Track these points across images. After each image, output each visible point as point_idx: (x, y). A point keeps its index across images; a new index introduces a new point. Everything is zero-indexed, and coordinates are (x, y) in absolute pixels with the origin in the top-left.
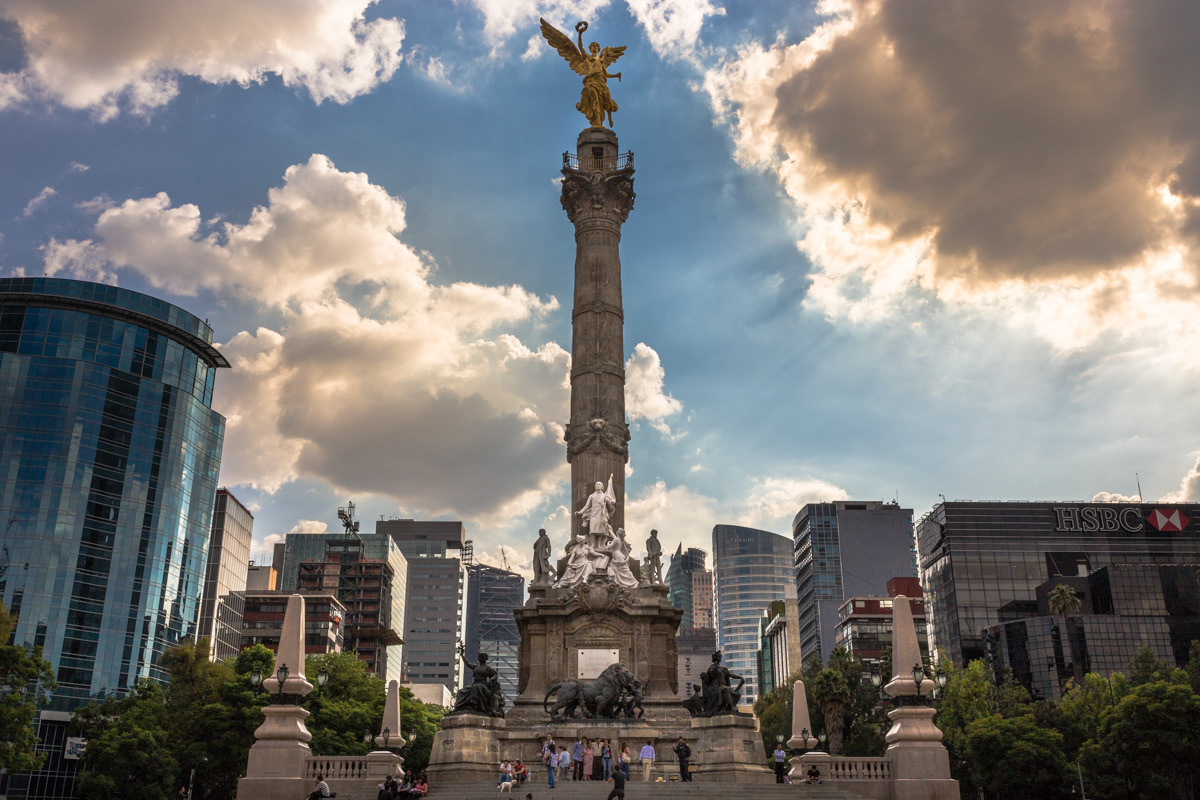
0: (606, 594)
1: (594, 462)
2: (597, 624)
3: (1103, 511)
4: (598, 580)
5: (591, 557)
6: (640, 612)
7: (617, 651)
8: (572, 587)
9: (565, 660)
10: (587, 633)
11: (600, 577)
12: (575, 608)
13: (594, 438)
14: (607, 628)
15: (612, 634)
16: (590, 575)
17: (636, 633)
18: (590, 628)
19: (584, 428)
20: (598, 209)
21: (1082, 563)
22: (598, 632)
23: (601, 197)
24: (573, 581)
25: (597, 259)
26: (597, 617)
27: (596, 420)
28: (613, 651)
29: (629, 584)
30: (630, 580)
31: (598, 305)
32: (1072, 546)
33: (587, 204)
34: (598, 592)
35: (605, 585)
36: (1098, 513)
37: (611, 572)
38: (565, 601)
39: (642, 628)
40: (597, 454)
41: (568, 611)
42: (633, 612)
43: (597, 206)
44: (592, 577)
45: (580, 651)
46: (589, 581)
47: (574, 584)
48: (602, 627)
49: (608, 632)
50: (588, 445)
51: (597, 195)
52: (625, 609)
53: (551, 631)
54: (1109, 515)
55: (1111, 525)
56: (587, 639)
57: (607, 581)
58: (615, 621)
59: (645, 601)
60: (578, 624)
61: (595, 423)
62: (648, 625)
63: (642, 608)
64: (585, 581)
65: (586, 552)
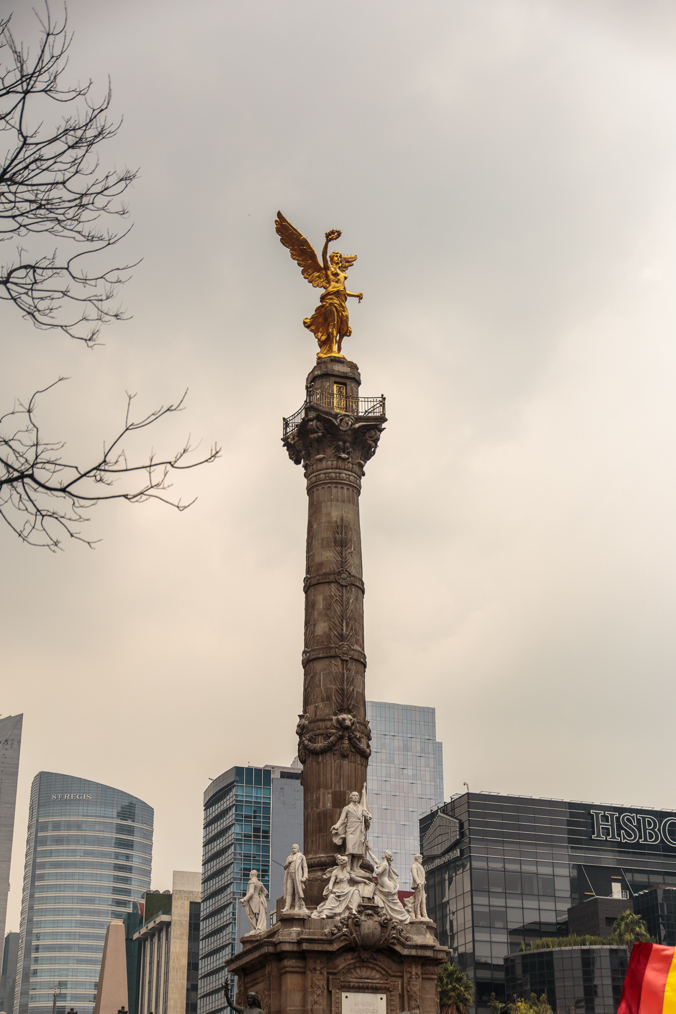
0: (379, 929)
1: (341, 766)
2: (362, 963)
3: (644, 819)
4: (370, 912)
5: (353, 882)
6: (414, 952)
7: (384, 996)
8: (338, 918)
9: (330, 1005)
10: (351, 973)
11: (368, 907)
12: (343, 944)
13: (341, 738)
14: (373, 969)
15: (378, 976)
16: (359, 906)
17: (406, 976)
18: (355, 968)
19: (329, 724)
20: (344, 459)
21: (616, 881)
22: (364, 973)
23: (348, 444)
24: (338, 911)
25: (342, 520)
26: (365, 956)
27: (344, 716)
28: (379, 996)
29: (399, 917)
30: (400, 913)
31: (344, 576)
32: (608, 859)
33: (330, 451)
34: (369, 925)
35: (376, 918)
36: (638, 820)
37: (379, 901)
38: (333, 934)
39: (414, 971)
40: (344, 756)
41: (335, 947)
42: (405, 952)
43: (343, 455)
44: (362, 908)
45: (344, 995)
46: (359, 912)
47: (340, 914)
48: (368, 967)
49: (374, 973)
50: (334, 745)
51: (345, 443)
52: (398, 948)
53: (315, 969)
54: (650, 824)
55: (651, 837)
56: (352, 979)
57: (377, 913)
58: (385, 962)
59: (418, 940)
60: (342, 963)
61: (344, 719)
62: (419, 967)
63: (416, 947)
64: (354, 912)
65: (348, 876)
